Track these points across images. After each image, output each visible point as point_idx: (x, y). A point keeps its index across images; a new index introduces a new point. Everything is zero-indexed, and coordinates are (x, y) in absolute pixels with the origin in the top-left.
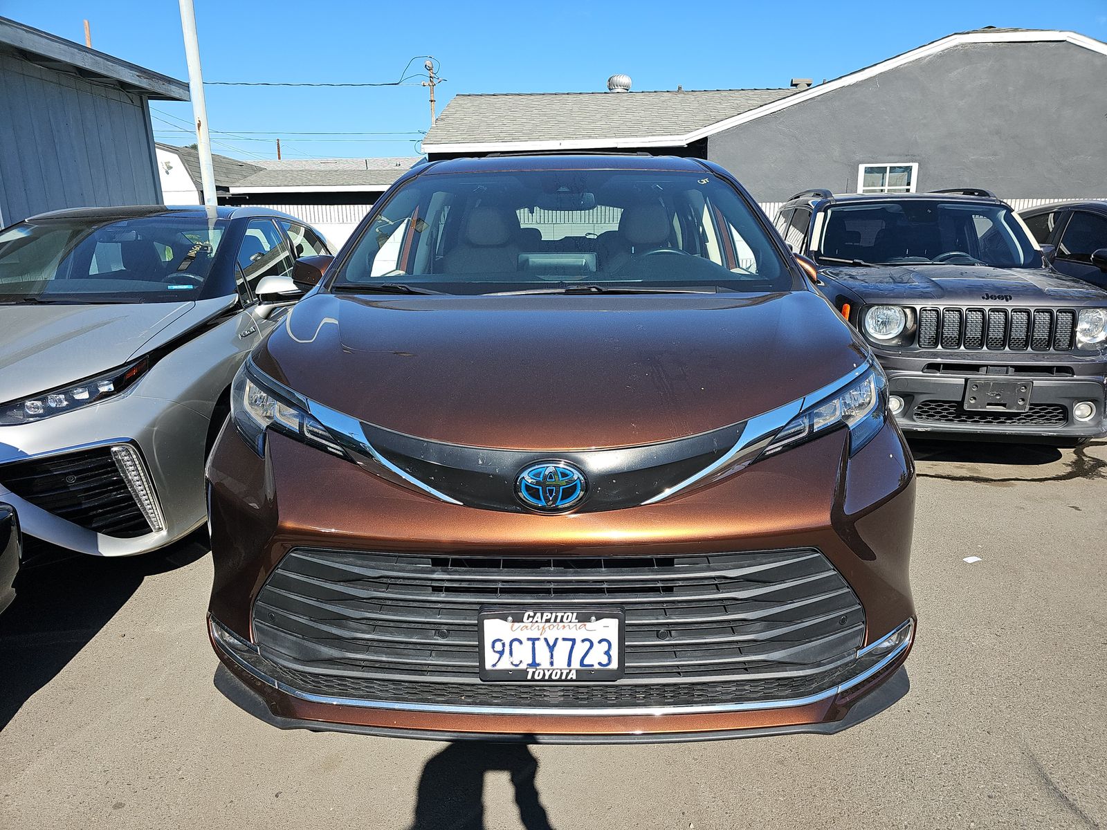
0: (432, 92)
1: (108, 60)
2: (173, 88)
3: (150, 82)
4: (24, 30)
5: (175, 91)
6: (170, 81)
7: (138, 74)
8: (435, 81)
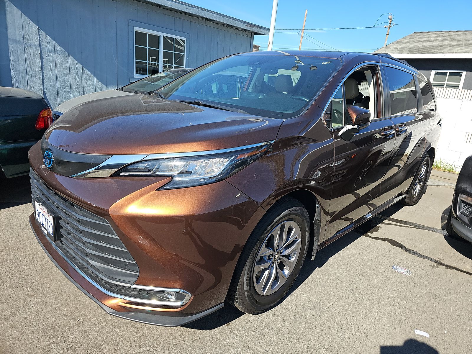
0: (389, 30)
1: (234, 20)
2: (262, 30)
3: (251, 28)
4: (202, 10)
5: (262, 31)
6: (261, 27)
7: (246, 25)
8: (391, 25)
